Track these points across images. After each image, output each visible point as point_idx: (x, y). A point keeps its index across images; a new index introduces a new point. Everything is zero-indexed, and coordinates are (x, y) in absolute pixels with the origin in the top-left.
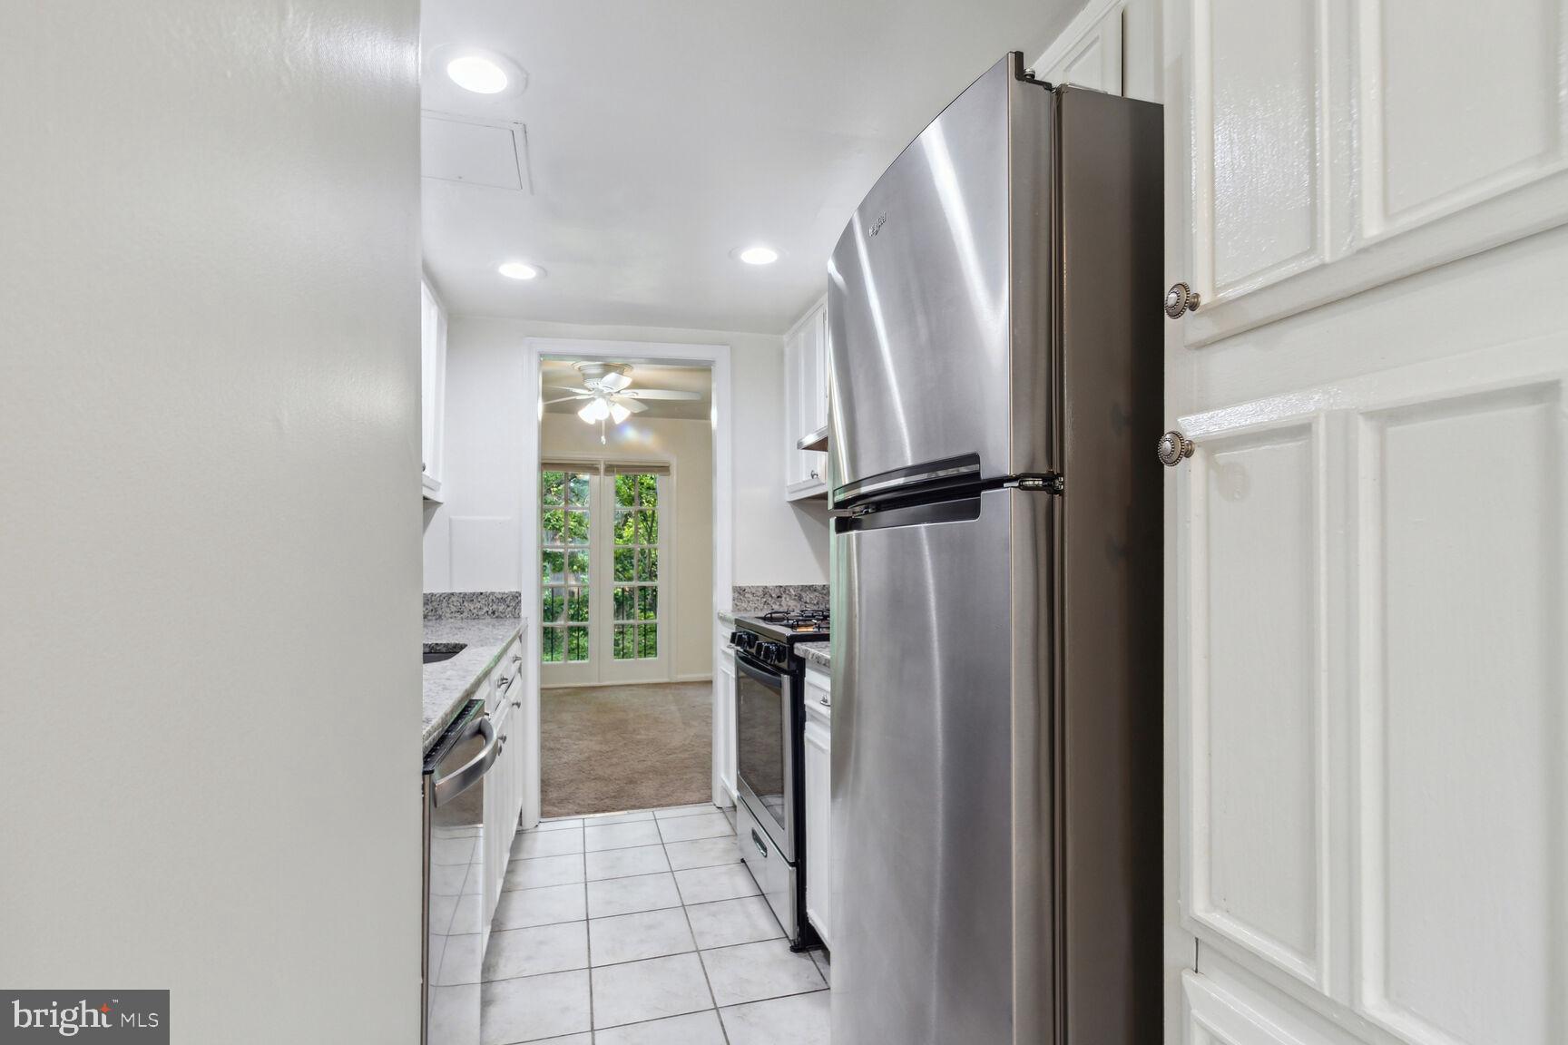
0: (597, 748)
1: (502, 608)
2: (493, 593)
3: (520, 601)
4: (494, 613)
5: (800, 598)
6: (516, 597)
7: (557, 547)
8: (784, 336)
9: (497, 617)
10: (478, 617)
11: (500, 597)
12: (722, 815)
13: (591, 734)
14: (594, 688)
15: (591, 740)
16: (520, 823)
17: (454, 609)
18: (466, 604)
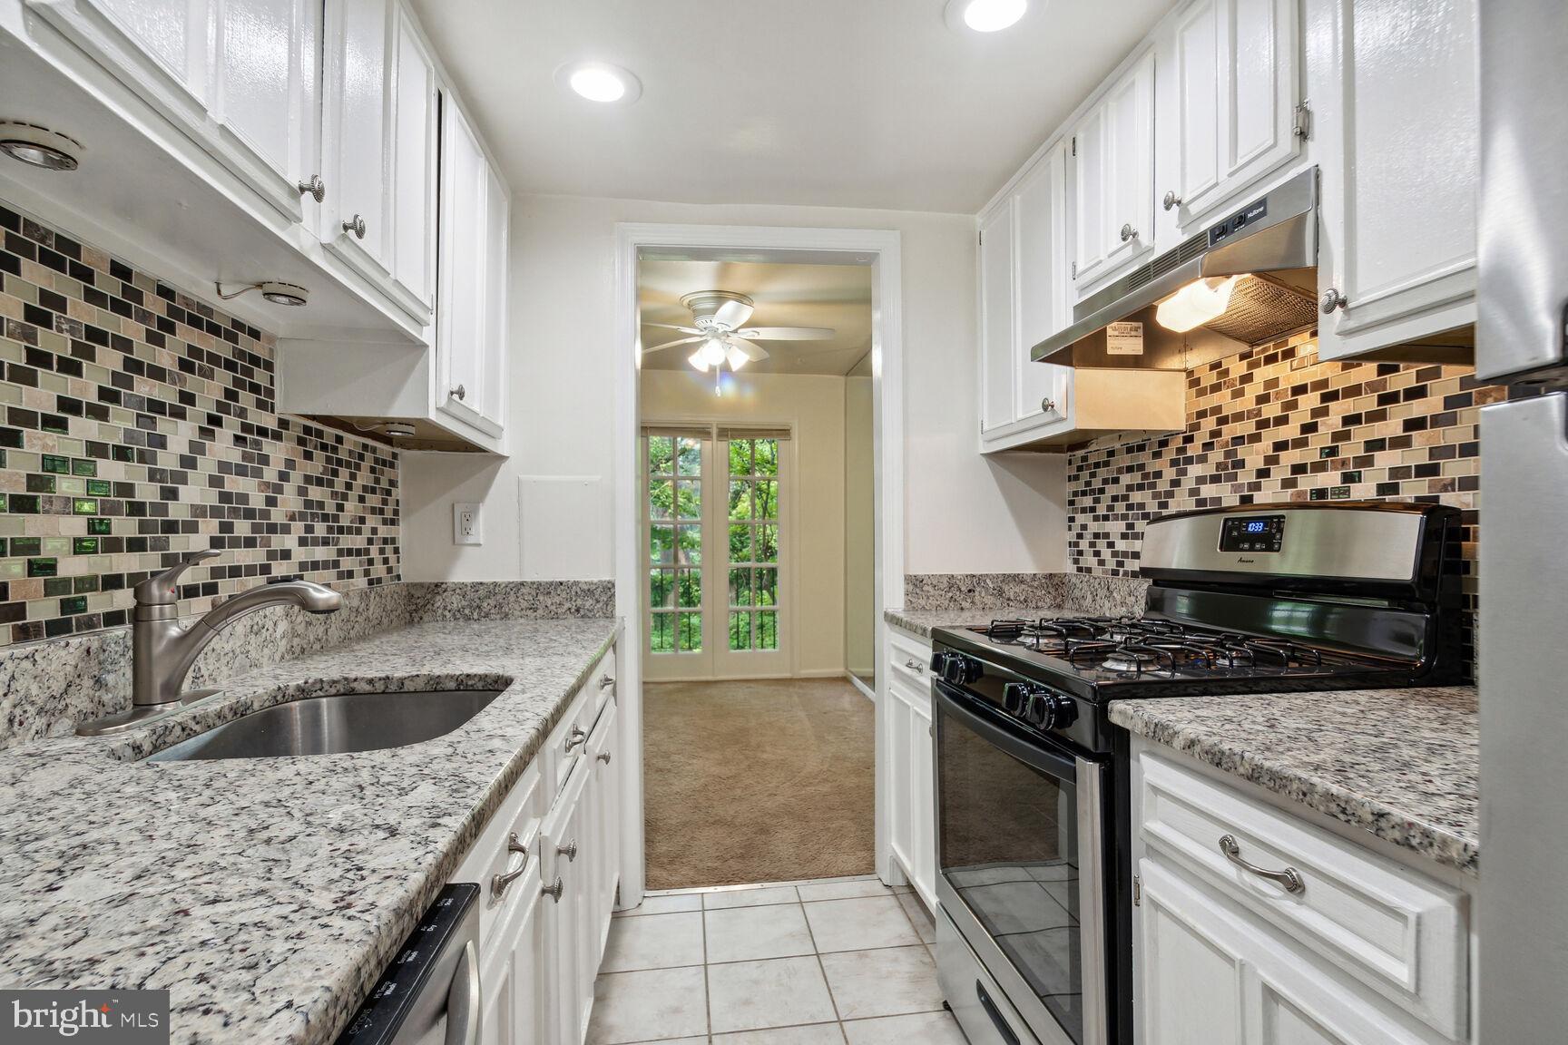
0: (715, 770)
1: (589, 603)
2: (577, 583)
3: (613, 595)
4: (578, 611)
5: (1001, 593)
6: (609, 588)
7: (667, 523)
8: (977, 216)
9: (582, 617)
10: (556, 617)
11: (586, 588)
12: (893, 901)
13: (708, 749)
14: (708, 683)
15: (707, 759)
16: (618, 901)
17: (524, 604)
18: (541, 598)
